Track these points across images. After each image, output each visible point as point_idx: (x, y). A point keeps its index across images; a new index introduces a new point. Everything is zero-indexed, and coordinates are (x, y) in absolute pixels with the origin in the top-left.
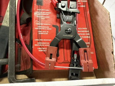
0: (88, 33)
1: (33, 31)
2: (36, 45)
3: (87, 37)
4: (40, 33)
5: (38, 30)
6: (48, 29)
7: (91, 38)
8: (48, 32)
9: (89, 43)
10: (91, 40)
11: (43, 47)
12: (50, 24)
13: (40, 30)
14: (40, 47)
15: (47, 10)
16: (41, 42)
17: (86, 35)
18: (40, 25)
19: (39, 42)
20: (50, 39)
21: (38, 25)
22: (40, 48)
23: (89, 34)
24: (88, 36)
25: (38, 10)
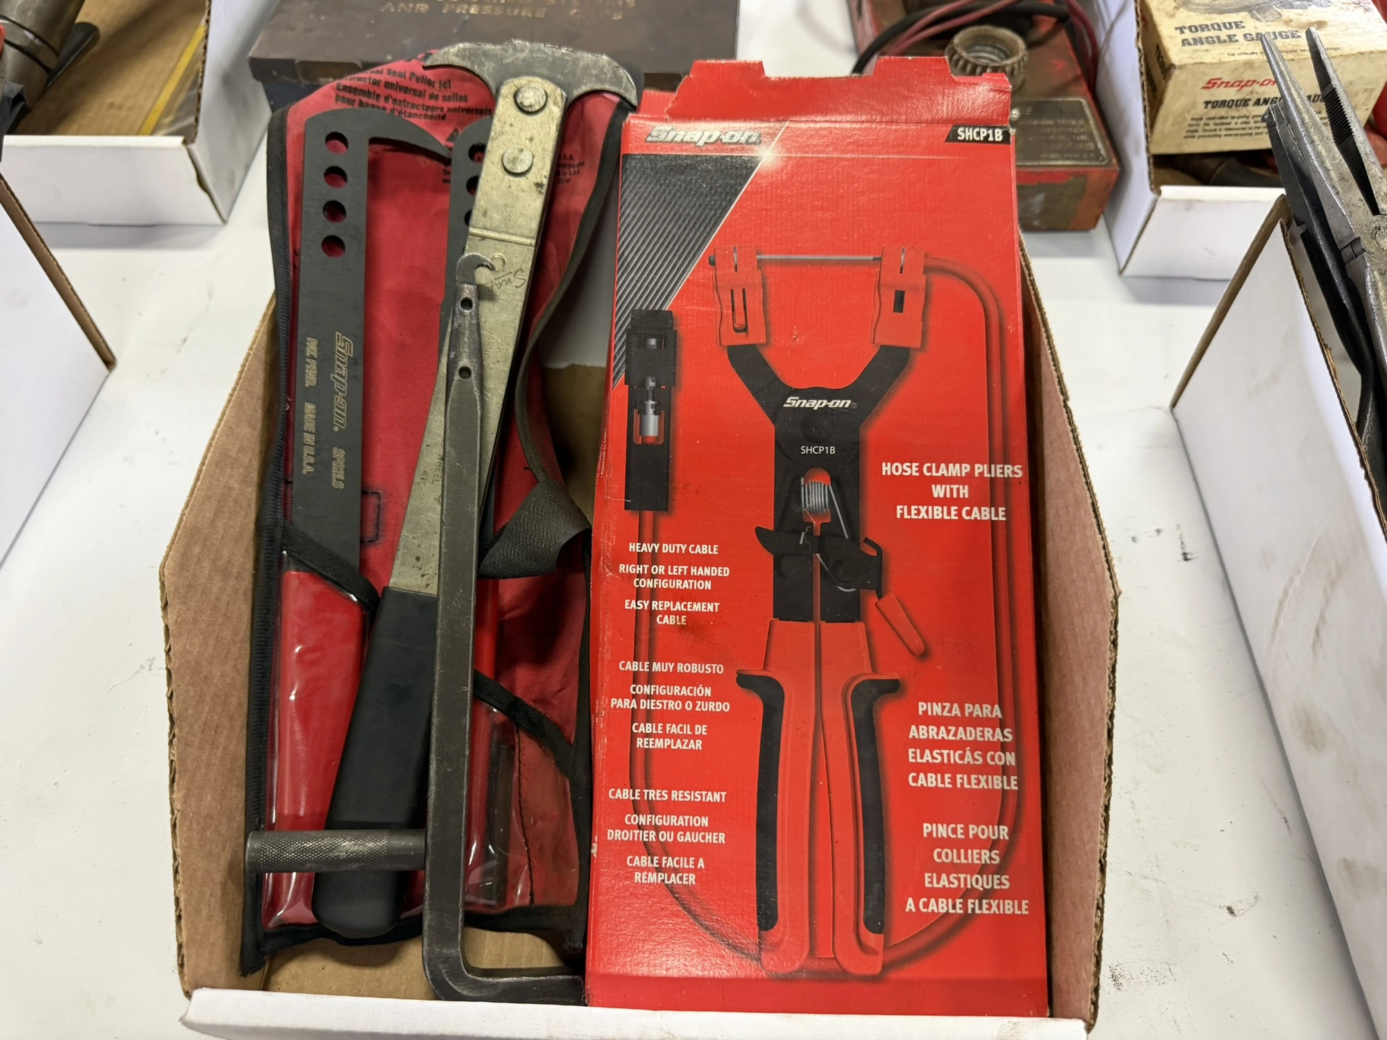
0: (1004, 747)
1: (600, 723)
2: (615, 835)
3: (997, 782)
4: (651, 738)
5: (634, 715)
6: (702, 707)
7: (1019, 794)
8: (701, 729)
9: (1004, 832)
10: (1019, 806)
11: (666, 849)
12: (719, 669)
13: (649, 716)
14: (648, 849)
15: (704, 550)
16: (652, 808)
17: (985, 769)
18: (651, 678)
19: (636, 807)
20: (713, 790)
21: (636, 677)
22: (644, 861)
23: (1011, 759)
24: (1005, 770)
25: (633, 547)
